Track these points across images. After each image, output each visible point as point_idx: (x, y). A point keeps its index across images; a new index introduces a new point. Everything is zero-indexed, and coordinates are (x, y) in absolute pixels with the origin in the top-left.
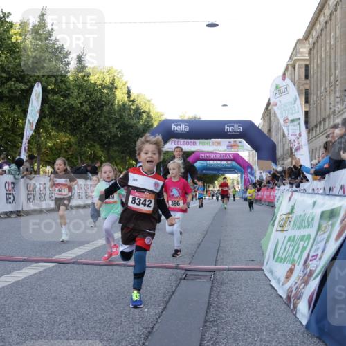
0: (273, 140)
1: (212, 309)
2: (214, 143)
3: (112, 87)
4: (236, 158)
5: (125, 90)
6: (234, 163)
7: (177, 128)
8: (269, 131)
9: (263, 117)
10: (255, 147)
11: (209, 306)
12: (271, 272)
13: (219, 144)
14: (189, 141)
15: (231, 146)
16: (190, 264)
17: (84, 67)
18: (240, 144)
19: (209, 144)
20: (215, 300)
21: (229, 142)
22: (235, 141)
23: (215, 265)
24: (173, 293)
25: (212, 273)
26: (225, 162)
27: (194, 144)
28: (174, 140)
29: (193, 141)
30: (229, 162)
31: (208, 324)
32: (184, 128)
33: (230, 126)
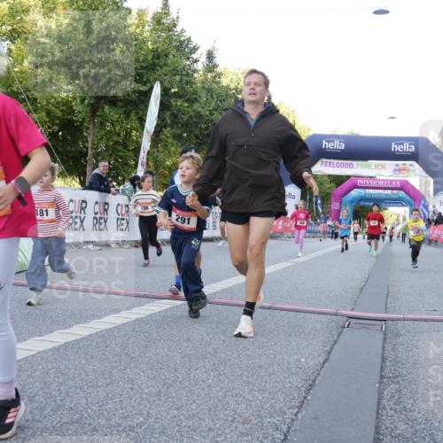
2: (377, 166)
4: (405, 187)
6: (402, 194)
7: (329, 146)
9: (441, 135)
11: (384, 359)
13: (383, 167)
14: (345, 162)
15: (399, 170)
16: (352, 310)
17: (215, 66)
18: (411, 168)
19: (369, 166)
20: (390, 354)
21: (397, 165)
22: (405, 164)
23: (386, 313)
24: (336, 342)
25: (383, 322)
26: (390, 192)
27: (351, 166)
28: (324, 160)
29: (349, 162)
30: (395, 192)
31: (385, 380)
32: (339, 146)
33: (398, 145)
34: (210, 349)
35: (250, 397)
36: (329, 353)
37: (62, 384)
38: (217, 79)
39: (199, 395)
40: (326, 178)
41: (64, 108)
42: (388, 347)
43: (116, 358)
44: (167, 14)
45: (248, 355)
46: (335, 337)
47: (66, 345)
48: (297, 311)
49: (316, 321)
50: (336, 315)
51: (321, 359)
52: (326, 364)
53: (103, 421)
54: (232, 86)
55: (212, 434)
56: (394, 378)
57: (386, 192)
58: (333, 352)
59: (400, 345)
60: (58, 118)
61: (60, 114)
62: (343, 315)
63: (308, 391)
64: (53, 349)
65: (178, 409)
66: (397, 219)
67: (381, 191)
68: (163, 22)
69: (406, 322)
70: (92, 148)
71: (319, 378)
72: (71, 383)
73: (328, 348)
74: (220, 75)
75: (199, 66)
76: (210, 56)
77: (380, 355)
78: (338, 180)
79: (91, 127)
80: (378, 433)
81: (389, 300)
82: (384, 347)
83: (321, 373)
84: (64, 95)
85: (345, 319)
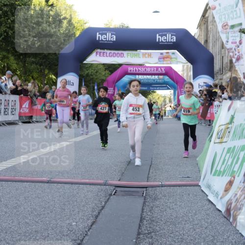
0: (211, 51)
1: (145, 222)
2: (144, 55)
4: (169, 72)
6: (167, 78)
7: (103, 38)
8: (206, 41)
9: (199, 26)
11: (142, 219)
12: (209, 187)
13: (150, 55)
14: (116, 52)
15: (164, 58)
16: (119, 180)
18: (173, 56)
19: (138, 56)
20: (147, 215)
21: (162, 54)
22: (168, 53)
23: (147, 181)
24: (103, 207)
25: (145, 189)
26: (156, 77)
27: (122, 56)
28: (99, 50)
29: (120, 52)
30: (161, 77)
31: (141, 236)
32: (111, 37)
33: (162, 36)
36: (97, 217)
40: (101, 66)
42: (146, 209)
45: (26, 223)
46: (103, 203)
48: (72, 183)
49: (88, 191)
50: (105, 185)
51: (90, 222)
52: (94, 226)
56: (149, 234)
57: (153, 77)
58: (100, 216)
59: (157, 207)
62: (111, 185)
66: (165, 101)
67: (149, 77)
69: (163, 188)
71: (87, 238)
73: (96, 213)
77: (140, 216)
78: (112, 68)
81: (151, 171)
82: (143, 209)
83: (89, 233)
85: (112, 188)
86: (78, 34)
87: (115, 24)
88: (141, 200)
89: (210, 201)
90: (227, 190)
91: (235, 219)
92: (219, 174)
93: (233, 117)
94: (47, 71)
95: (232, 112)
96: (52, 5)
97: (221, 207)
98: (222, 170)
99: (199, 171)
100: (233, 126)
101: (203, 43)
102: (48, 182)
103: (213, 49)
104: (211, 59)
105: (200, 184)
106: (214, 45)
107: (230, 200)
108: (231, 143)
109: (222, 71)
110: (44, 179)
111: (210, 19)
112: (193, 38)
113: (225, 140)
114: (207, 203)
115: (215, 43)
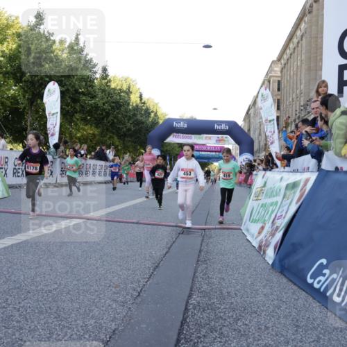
0: (252, 137)
1: (203, 253)
2: (206, 138)
3: (128, 92)
5: (138, 95)
7: (178, 125)
8: (249, 130)
9: (244, 120)
10: (237, 141)
11: (200, 251)
12: (248, 230)
13: (210, 138)
14: (187, 135)
15: (219, 141)
17: (107, 76)
18: (226, 139)
19: (202, 138)
20: (204, 248)
21: (218, 137)
22: (222, 137)
23: (206, 225)
24: (174, 242)
25: (203, 231)
26: (214, 153)
27: (191, 138)
28: (175, 134)
29: (190, 135)
30: (217, 153)
31: (200, 262)
32: (183, 125)
33: (219, 125)
34: (98, 247)
35: (121, 273)
36: (169, 249)
37: (10, 268)
38: (109, 84)
39: (91, 272)
41: (12, 101)
42: (204, 244)
43: (43, 253)
44: (77, 44)
46: (174, 239)
47: (12, 245)
48: (153, 225)
49: (164, 231)
50: (176, 226)
51: (164, 252)
52: (167, 255)
53: (33, 288)
54: (118, 88)
55: (96, 293)
56: (205, 261)
57: (212, 153)
58: (172, 248)
59: (211, 243)
60: (9, 107)
61: (9, 104)
62: (181, 227)
63: (155, 269)
64: (5, 248)
65: (78, 280)
67: (209, 153)
68: (75, 49)
70: (31, 126)
71: (162, 262)
72: (15, 267)
73: (169, 246)
74: (110, 81)
75: (98, 76)
76: (105, 70)
77: (199, 249)
79: (29, 112)
80: (191, 290)
81: (208, 218)
82: (201, 245)
83: (164, 259)
84: (12, 92)
85: (181, 229)
86: (161, 122)
87: (187, 116)
88: (201, 239)
89: (248, 240)
90: (260, 233)
91: (264, 252)
92: (255, 221)
93: (265, 183)
94: (139, 147)
95: (265, 179)
96: (144, 103)
97: (255, 244)
98: (257, 219)
99: (242, 219)
100: (266, 188)
101: (246, 131)
102: (137, 223)
103: (254, 135)
104: (252, 142)
105: (242, 228)
106: (254, 133)
107: (262, 239)
108: (264, 200)
109: (259, 151)
110: (134, 221)
111: (252, 115)
112: (240, 127)
113: (260, 198)
114: (246, 241)
115: (255, 131)
